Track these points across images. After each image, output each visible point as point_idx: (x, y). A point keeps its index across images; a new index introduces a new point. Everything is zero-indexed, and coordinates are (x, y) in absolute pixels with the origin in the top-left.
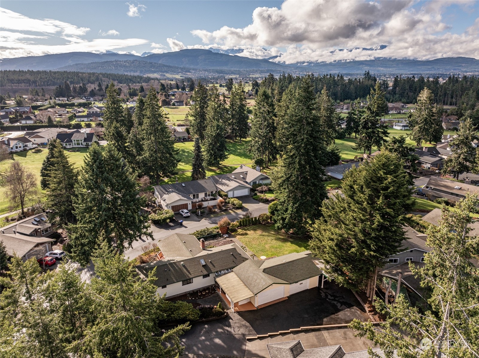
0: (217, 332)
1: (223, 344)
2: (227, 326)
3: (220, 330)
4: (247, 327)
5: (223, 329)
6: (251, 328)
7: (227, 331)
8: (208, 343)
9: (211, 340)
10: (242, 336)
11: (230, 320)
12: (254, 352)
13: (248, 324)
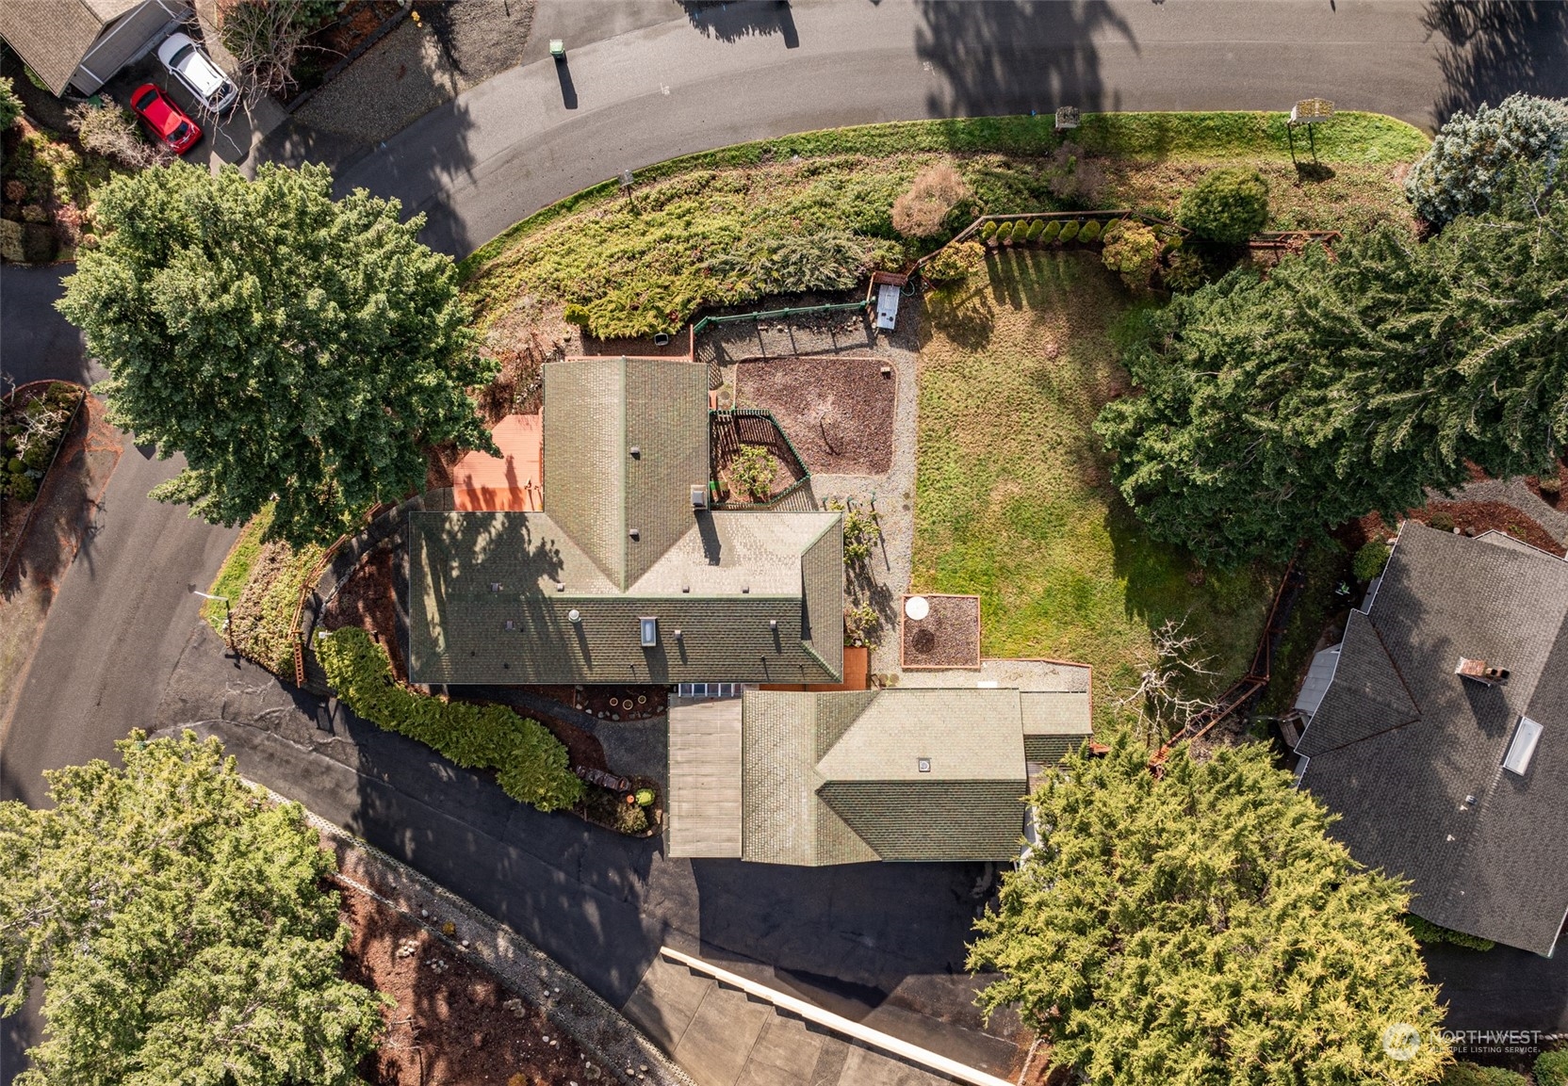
0: (604, 876)
1: (598, 928)
2: (636, 871)
3: (613, 876)
4: (686, 903)
5: (623, 877)
6: (696, 913)
7: (632, 887)
8: (566, 905)
9: (577, 898)
10: (658, 927)
11: (656, 855)
12: (657, 1001)
13: (694, 894)
